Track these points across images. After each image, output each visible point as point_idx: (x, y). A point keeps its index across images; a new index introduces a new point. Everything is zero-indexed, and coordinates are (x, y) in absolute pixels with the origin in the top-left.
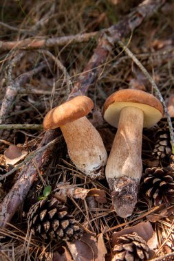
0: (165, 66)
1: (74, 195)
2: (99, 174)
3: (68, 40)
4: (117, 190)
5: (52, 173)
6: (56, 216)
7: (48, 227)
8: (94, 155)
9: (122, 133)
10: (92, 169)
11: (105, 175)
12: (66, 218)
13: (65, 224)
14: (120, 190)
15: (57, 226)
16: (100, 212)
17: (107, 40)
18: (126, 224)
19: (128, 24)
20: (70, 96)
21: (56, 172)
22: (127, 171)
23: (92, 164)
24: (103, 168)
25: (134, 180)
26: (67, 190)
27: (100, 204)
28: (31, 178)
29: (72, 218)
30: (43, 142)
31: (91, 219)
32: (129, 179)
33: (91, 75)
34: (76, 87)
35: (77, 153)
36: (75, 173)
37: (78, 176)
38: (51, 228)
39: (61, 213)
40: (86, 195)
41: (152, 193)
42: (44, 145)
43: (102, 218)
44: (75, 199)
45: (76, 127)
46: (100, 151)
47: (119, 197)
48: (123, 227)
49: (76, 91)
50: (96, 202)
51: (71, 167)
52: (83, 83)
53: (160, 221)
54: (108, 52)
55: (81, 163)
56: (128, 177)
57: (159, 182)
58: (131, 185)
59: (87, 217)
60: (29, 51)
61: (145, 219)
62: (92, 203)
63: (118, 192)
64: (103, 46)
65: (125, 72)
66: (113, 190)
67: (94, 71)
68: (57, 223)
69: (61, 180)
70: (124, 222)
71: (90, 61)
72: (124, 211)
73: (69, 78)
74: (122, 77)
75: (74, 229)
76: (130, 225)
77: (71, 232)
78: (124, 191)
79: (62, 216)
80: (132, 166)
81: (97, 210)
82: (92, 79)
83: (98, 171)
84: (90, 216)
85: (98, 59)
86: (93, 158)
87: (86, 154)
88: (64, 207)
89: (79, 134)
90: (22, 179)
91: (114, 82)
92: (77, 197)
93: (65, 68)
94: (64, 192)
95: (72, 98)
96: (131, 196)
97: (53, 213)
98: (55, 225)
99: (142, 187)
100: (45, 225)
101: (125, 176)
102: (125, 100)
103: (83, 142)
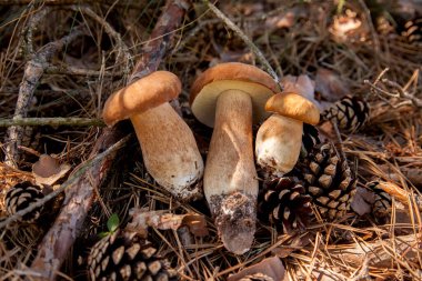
0: (259, 40)
1: (160, 225)
2: (196, 190)
4: (226, 212)
5: (114, 196)
6: (140, 257)
7: (128, 273)
8: (188, 161)
9: (226, 128)
10: (184, 184)
11: (203, 193)
12: (153, 259)
13: (155, 267)
14: (232, 212)
15: (142, 270)
16: (199, 250)
18: (240, 265)
20: (133, 76)
22: (241, 183)
23: (184, 176)
24: (199, 182)
25: (250, 196)
26: (148, 219)
27: (198, 238)
28: (86, 203)
29: (162, 259)
30: (98, 145)
31: (187, 261)
32: (243, 195)
33: (162, 46)
34: (140, 63)
35: (162, 158)
36: (152, 194)
37: (158, 198)
38: (134, 275)
39: (146, 251)
41: (281, 213)
42: (101, 151)
43: (203, 259)
44: (162, 231)
46: (193, 154)
47: (232, 223)
48: (237, 270)
49: (141, 69)
50: (192, 235)
51: (146, 185)
52: (151, 57)
53: (292, 255)
54: (184, 10)
55: (169, 173)
56: (241, 191)
57: (288, 195)
58: (247, 204)
59: (181, 257)
61: (269, 255)
62: (186, 237)
63: (230, 216)
64: (176, 2)
65: (201, 48)
66: (221, 213)
67: (166, 39)
68: (142, 266)
69: (132, 205)
70: (237, 263)
71: (158, 25)
72: (240, 245)
73: (126, 49)
74: (198, 55)
75: (168, 274)
76: (247, 265)
78: (239, 213)
79: (149, 255)
80: (247, 175)
81: (196, 246)
82: (162, 52)
83: (193, 186)
84: (185, 256)
85: (170, 21)
86: (187, 165)
87: (177, 159)
88: (147, 242)
89: (163, 128)
90: (72, 205)
91: (188, 62)
92: (165, 227)
93: (119, 35)
94: (142, 222)
95: (137, 78)
96: (250, 220)
97: (134, 251)
98: (139, 270)
99: (263, 208)
100: (122, 271)
101: (238, 191)
102: (230, 77)
103: (170, 140)
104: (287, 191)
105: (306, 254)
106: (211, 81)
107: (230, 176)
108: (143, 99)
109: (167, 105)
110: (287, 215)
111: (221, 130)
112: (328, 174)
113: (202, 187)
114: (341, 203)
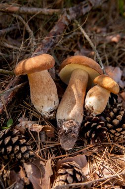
1: (31, 128)
2: (52, 115)
3: (37, 11)
4: (64, 128)
6: (18, 143)
7: (10, 150)
8: (51, 100)
10: (47, 111)
11: (56, 117)
12: (24, 145)
13: (24, 149)
14: (67, 129)
15: (17, 150)
16: (48, 144)
17: (66, 17)
18: (67, 155)
19: (82, 9)
20: (34, 53)
21: (17, 110)
22: (74, 116)
23: (48, 107)
24: (55, 111)
25: (78, 123)
26: (26, 124)
27: (49, 138)
29: (28, 145)
30: (10, 84)
31: (41, 148)
32: (74, 122)
33: (51, 41)
34: (39, 48)
35: (38, 97)
36: (32, 112)
37: (34, 115)
38: (13, 151)
39: (21, 141)
40: (41, 129)
41: (91, 134)
42: (11, 87)
43: (49, 149)
44: (32, 132)
45: (41, 76)
46: (54, 97)
47: (66, 134)
48: (64, 157)
49: (39, 51)
50: (46, 136)
51: (29, 107)
52: (45, 46)
53: (92, 155)
54: (66, 26)
55: (41, 104)
56: (74, 120)
57: (96, 126)
58: (75, 127)
59: (39, 146)
60: (5, 13)
61: (81, 153)
62: (43, 137)
63: (65, 131)
64: (63, 21)
65: (72, 45)
66: (61, 128)
67: (54, 38)
68: (18, 148)
69: (21, 116)
70: (65, 154)
71: (52, 31)
72: (68, 146)
73: (34, 39)
75: (29, 154)
76: (70, 156)
77: (27, 156)
78: (70, 130)
79: (22, 143)
80: (78, 112)
81: (47, 142)
82: (51, 44)
83: (51, 113)
84: (41, 146)
85: (58, 30)
86: (50, 102)
87: (46, 98)
88: (23, 136)
89: (42, 82)
91: (64, 51)
92: (34, 130)
93: (32, 32)
94: (23, 125)
95: (36, 55)
96: (75, 135)
97: (15, 140)
98: (16, 149)
99: (83, 129)
100: (8, 148)
101: (72, 119)
102: (80, 63)
103: (44, 88)
104: (96, 124)
105: (99, 156)
106: (70, 63)
107: (70, 112)
108: (34, 67)
109: (46, 71)
110: (93, 135)
111: (70, 88)
112: (118, 119)
113: (56, 114)
114: (121, 134)
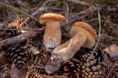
2: (50, 50)
7: (12, 55)
8: (52, 40)
10: (48, 47)
14: (52, 59)
15: (15, 56)
17: (93, 8)
19: (108, 7)
23: (49, 44)
25: (62, 59)
28: (23, 38)
33: (77, 17)
45: (51, 25)
46: (55, 40)
55: (45, 41)
56: (60, 55)
58: (58, 59)
62: (40, 61)
64: (90, 9)
75: (21, 62)
77: (19, 62)
87: (49, 38)
92: (34, 53)
94: (31, 49)
97: (18, 50)
103: (50, 32)
